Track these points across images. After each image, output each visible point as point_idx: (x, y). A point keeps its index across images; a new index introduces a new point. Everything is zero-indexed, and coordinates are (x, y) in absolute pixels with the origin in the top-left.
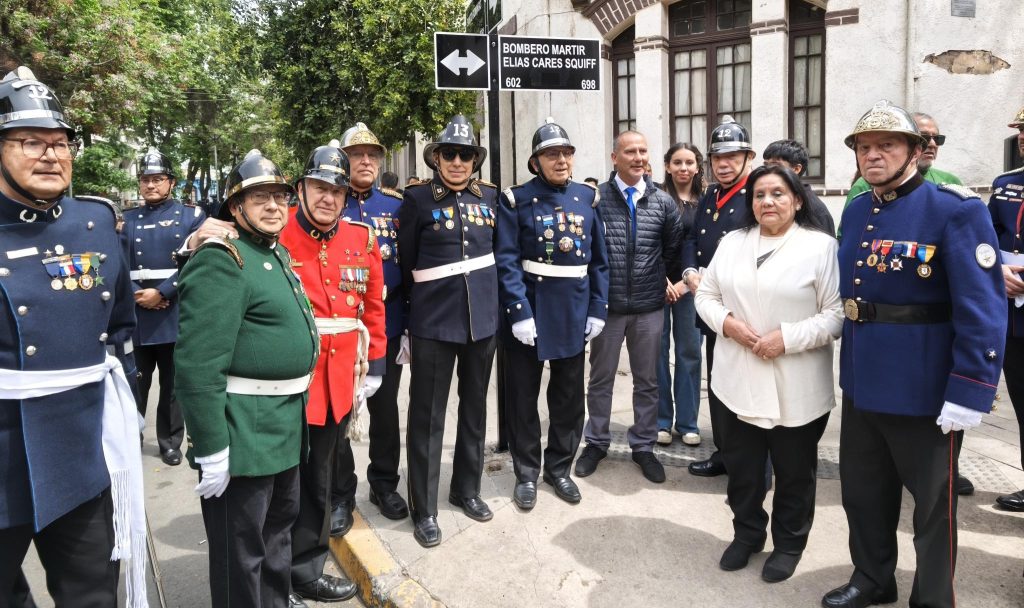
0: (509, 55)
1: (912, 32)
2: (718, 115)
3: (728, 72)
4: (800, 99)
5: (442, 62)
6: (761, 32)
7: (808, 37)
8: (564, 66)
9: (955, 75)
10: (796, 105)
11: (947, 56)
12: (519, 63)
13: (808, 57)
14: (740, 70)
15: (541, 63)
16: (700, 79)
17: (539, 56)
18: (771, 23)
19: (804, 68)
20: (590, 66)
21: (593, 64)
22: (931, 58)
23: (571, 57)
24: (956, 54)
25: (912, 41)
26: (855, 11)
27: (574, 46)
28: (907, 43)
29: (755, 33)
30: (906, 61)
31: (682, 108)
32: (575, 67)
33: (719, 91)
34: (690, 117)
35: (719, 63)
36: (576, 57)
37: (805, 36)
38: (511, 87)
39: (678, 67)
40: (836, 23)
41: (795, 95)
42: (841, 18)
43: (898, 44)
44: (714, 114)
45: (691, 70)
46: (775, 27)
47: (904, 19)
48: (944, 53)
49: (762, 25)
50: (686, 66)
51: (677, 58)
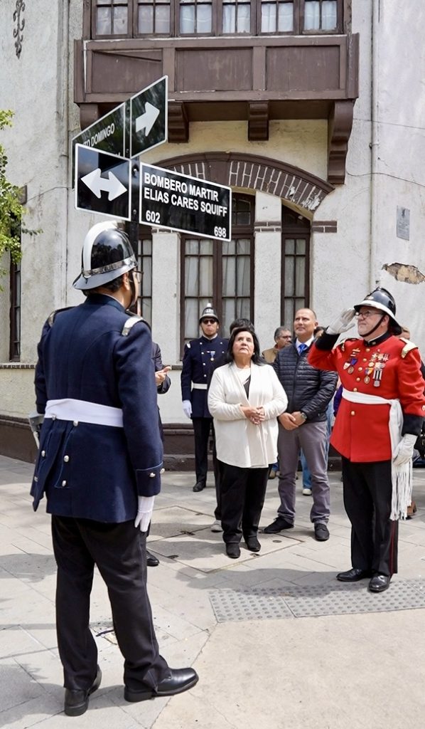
0: (149, 186)
1: (374, 245)
2: (223, 298)
3: (232, 261)
4: (289, 292)
5: (82, 179)
6: (263, 230)
7: (295, 240)
8: (199, 209)
9: (399, 281)
10: (286, 295)
11: (394, 267)
12: (159, 197)
13: (295, 256)
14: (242, 261)
15: (179, 202)
16: (207, 265)
17: (178, 193)
18: (271, 224)
19: (292, 266)
20: (222, 213)
21: (225, 212)
22: (386, 267)
23: (206, 201)
24: (399, 266)
25: (374, 252)
26: (335, 223)
27: (209, 191)
28: (370, 253)
29: (258, 230)
30: (370, 267)
31: (191, 290)
32: (209, 212)
33: (224, 278)
34: (199, 298)
35: (224, 254)
36: (211, 202)
37: (293, 239)
38: (151, 222)
39: (187, 253)
40: (321, 230)
41: (286, 287)
42: (324, 227)
43: (365, 253)
44: (220, 297)
45: (199, 256)
46: (274, 227)
47: (368, 234)
48: (393, 264)
49: (263, 224)
50: (195, 252)
51: (187, 243)
